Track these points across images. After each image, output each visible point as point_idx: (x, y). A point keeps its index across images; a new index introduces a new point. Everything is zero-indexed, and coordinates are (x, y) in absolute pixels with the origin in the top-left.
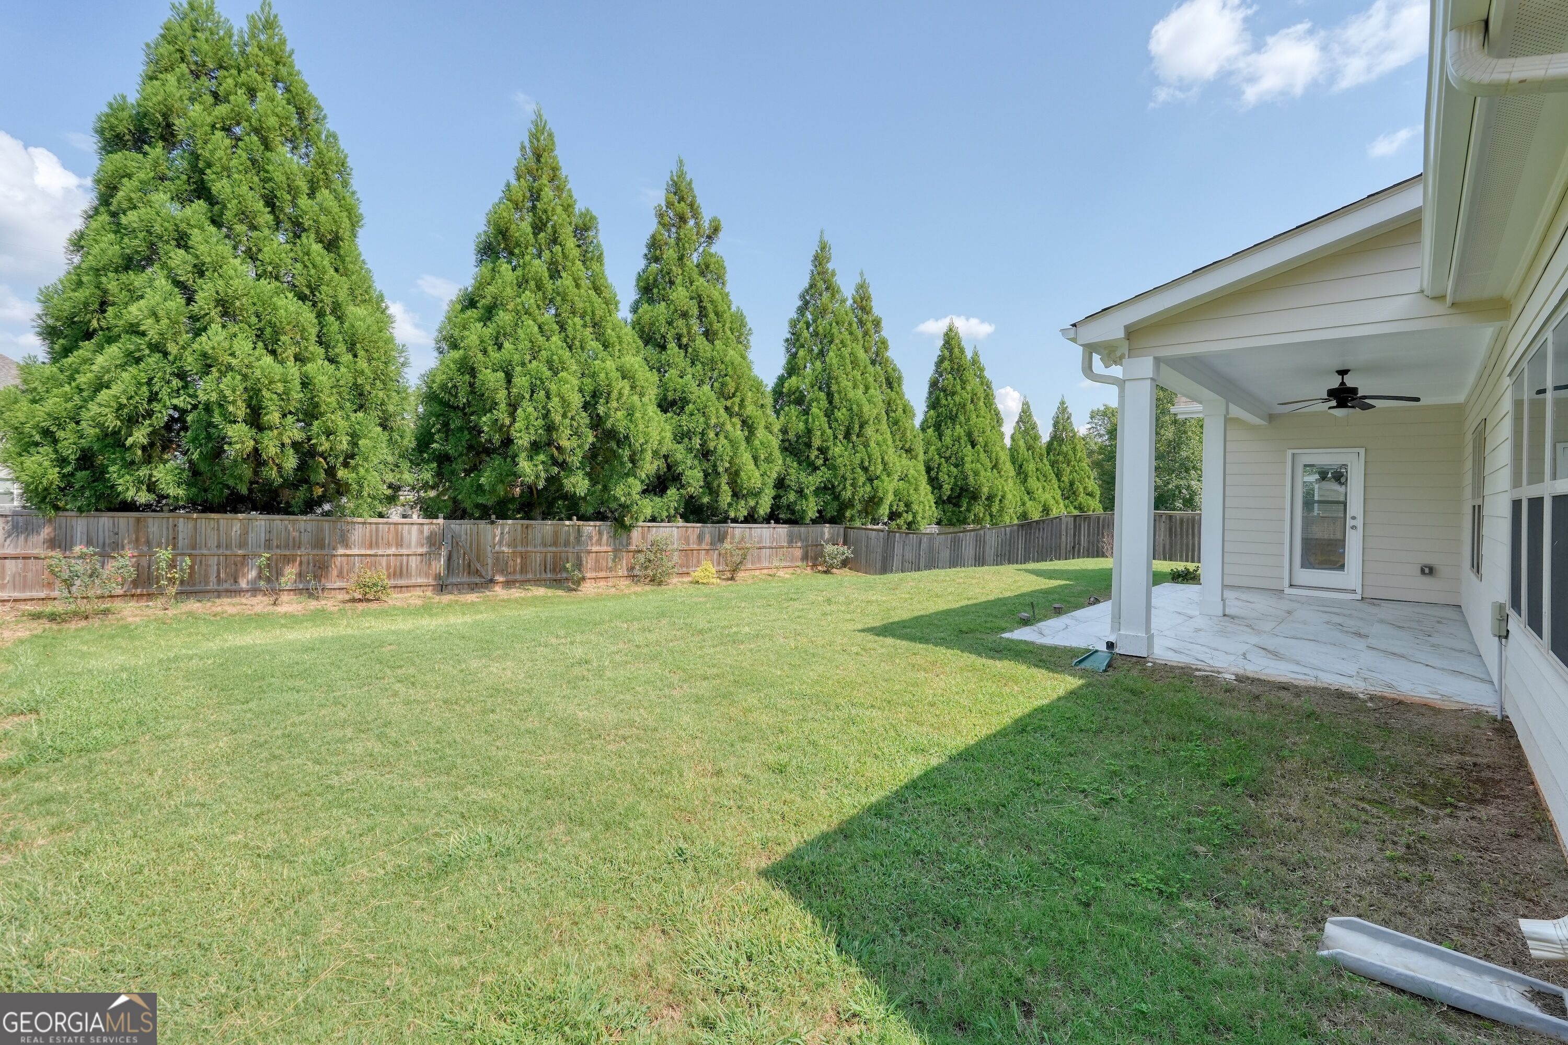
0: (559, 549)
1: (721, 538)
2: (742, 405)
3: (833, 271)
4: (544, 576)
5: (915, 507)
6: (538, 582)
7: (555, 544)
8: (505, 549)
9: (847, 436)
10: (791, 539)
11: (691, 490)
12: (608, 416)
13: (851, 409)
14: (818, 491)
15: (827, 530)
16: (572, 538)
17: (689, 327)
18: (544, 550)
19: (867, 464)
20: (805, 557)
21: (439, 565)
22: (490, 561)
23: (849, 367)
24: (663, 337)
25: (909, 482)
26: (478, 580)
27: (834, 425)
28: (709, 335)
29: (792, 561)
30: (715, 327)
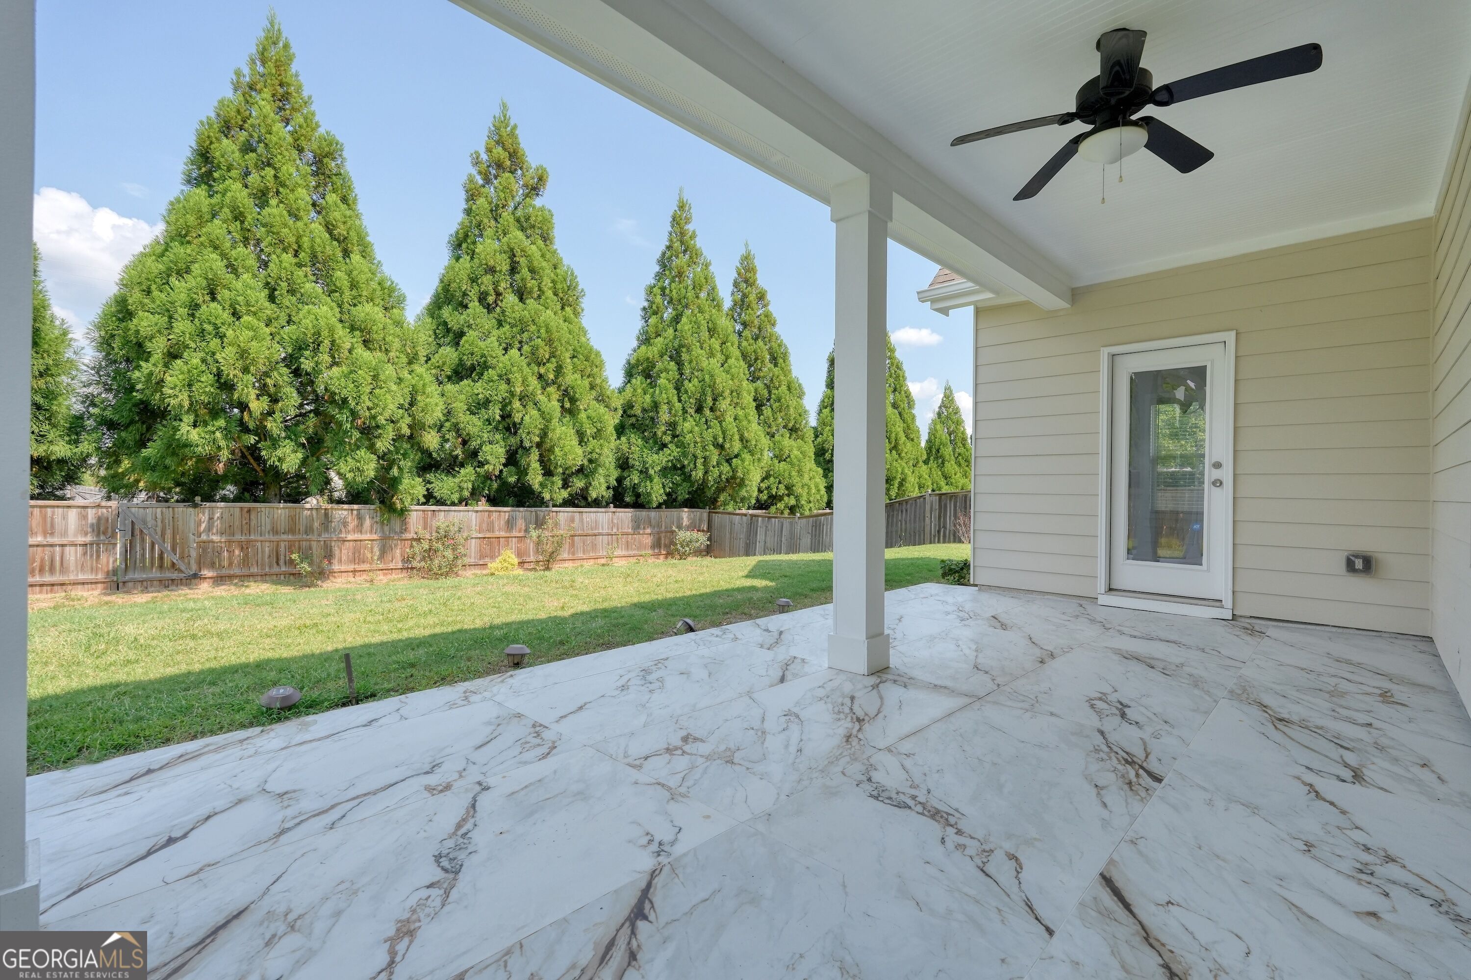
0: (298, 537)
1: (540, 524)
2: (559, 370)
3: (694, 232)
4: (276, 569)
5: (798, 490)
6: (263, 577)
7: (292, 530)
8: (216, 538)
9: (699, 410)
10: (637, 525)
11: (488, 468)
12: (317, 371)
13: (704, 380)
14: (664, 471)
15: (685, 514)
16: (316, 525)
17: (496, 284)
18: (276, 538)
19: (721, 440)
20: (657, 544)
21: (113, 558)
22: (194, 554)
23: (705, 335)
24: (465, 294)
25: (792, 464)
26: (175, 575)
27: (684, 397)
28: (521, 295)
29: (639, 549)
30: (529, 285)
